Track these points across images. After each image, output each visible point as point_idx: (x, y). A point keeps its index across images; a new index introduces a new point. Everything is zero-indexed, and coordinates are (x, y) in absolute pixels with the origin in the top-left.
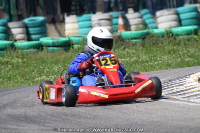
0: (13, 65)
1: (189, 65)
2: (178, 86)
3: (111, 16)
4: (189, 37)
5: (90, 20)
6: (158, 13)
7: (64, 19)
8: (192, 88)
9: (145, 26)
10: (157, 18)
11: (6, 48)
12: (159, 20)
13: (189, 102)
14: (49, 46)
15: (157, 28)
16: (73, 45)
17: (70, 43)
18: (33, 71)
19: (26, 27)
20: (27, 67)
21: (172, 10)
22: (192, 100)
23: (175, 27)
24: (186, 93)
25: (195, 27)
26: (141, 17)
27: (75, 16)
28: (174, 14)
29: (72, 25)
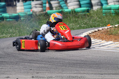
1: (84, 28)
3: (42, 2)
4: (84, 13)
5: (31, 5)
6: (68, 1)
7: (16, 4)
9: (61, 7)
10: (68, 3)
14: (7, 18)
15: (68, 9)
16: (21, 17)
17: (19, 17)
23: (77, 8)
25: (88, 8)
26: (59, 3)
27: (22, 2)
28: (77, 1)
29: (20, 7)
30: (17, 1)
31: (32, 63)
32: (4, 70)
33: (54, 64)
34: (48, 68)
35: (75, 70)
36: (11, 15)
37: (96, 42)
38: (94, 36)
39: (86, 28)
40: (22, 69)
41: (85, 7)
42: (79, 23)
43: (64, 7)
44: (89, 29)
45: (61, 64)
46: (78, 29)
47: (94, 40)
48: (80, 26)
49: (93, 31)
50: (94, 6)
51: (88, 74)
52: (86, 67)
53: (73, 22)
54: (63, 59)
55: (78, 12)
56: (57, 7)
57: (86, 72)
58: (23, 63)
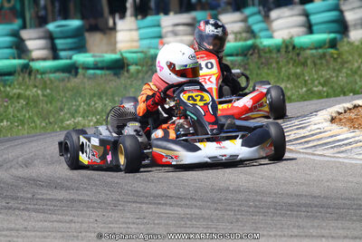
0: (28, 99)
1: (320, 96)
2: (298, 129)
3: (194, 19)
4: (320, 51)
5: (159, 26)
6: (274, 14)
7: (115, 23)
8: (320, 133)
9: (250, 32)
10: (272, 21)
12: (275, 25)
13: (315, 155)
14: (88, 68)
15: (271, 37)
17: (124, 63)
18: (62, 110)
19: (51, 37)
20: (51, 103)
21: (298, 9)
22: (319, 152)
23: (299, 36)
24: (310, 141)
25: (332, 35)
26: (245, 20)
27: (133, 18)
28: (300, 15)
29: (128, 33)
30: (117, 16)
31: (163, 204)
32: (78, 226)
33: (228, 208)
34: (212, 221)
35: (294, 227)
36: (100, 56)
37: (357, 139)
38: (351, 120)
39: (327, 97)
40: (134, 223)
41: (325, 32)
42: (306, 81)
43: (262, 34)
44: (338, 98)
45: (250, 207)
46: (303, 98)
47: (353, 134)
48: (308, 90)
49: (349, 105)
50: (351, 28)
51: (332, 237)
52: (328, 215)
53: (289, 79)
54: (257, 193)
55: (303, 48)
56: (240, 33)
57: (325, 232)
58: (134, 205)
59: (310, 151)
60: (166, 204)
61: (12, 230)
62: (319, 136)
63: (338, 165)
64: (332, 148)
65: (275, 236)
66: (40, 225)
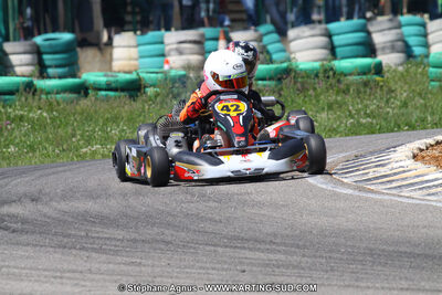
0: (33, 122)
2: (376, 166)
3: (203, 35)
4: (364, 77)
5: (162, 43)
6: (292, 33)
8: (404, 172)
10: (290, 41)
11: (18, 91)
12: (293, 45)
14: (100, 90)
16: (145, 87)
17: (139, 84)
18: (73, 135)
21: (319, 29)
22: (405, 192)
27: (132, 33)
28: (321, 35)
31: (240, 248)
34: (303, 269)
35: (401, 279)
38: (436, 159)
42: (350, 111)
50: (378, 52)
55: (343, 74)
58: (208, 248)
59: (394, 192)
60: (244, 248)
61: (74, 271)
62: (404, 175)
63: (431, 209)
64: (420, 189)
65: (383, 288)
66: (104, 267)
